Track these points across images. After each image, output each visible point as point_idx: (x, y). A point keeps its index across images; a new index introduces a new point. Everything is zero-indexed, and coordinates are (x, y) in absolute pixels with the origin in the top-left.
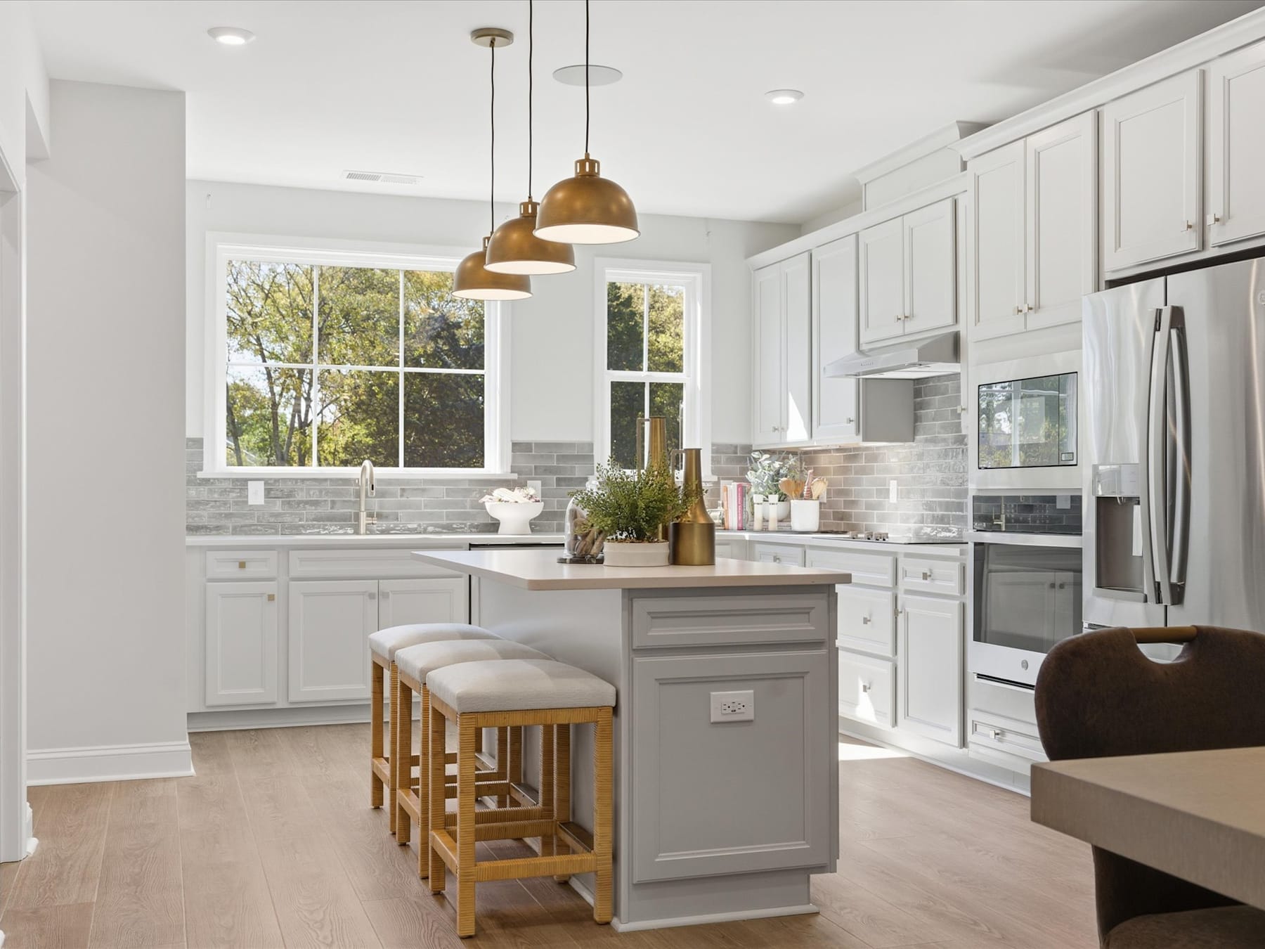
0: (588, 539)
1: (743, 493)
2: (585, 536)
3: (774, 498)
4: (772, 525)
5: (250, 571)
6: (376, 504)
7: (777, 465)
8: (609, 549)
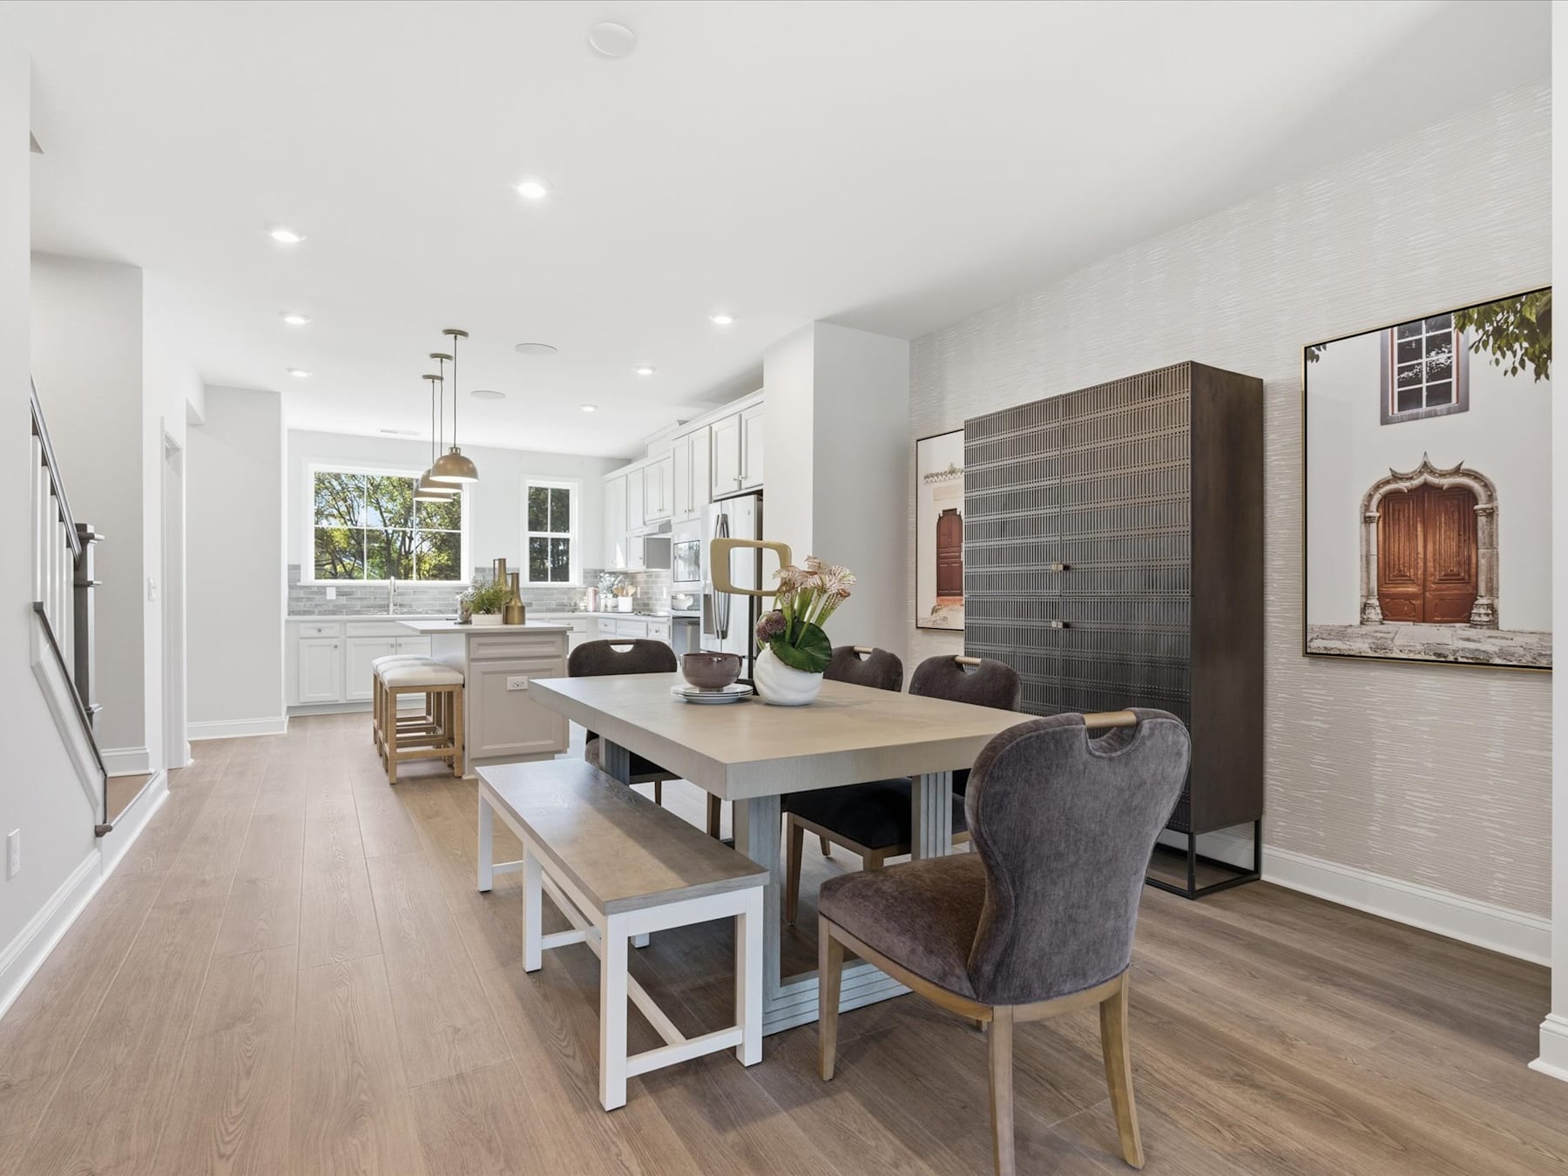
0: (469, 613)
1: (596, 593)
2: (467, 611)
3: (610, 596)
4: (609, 609)
5: (324, 633)
6: (399, 600)
7: (613, 579)
8: (474, 617)
